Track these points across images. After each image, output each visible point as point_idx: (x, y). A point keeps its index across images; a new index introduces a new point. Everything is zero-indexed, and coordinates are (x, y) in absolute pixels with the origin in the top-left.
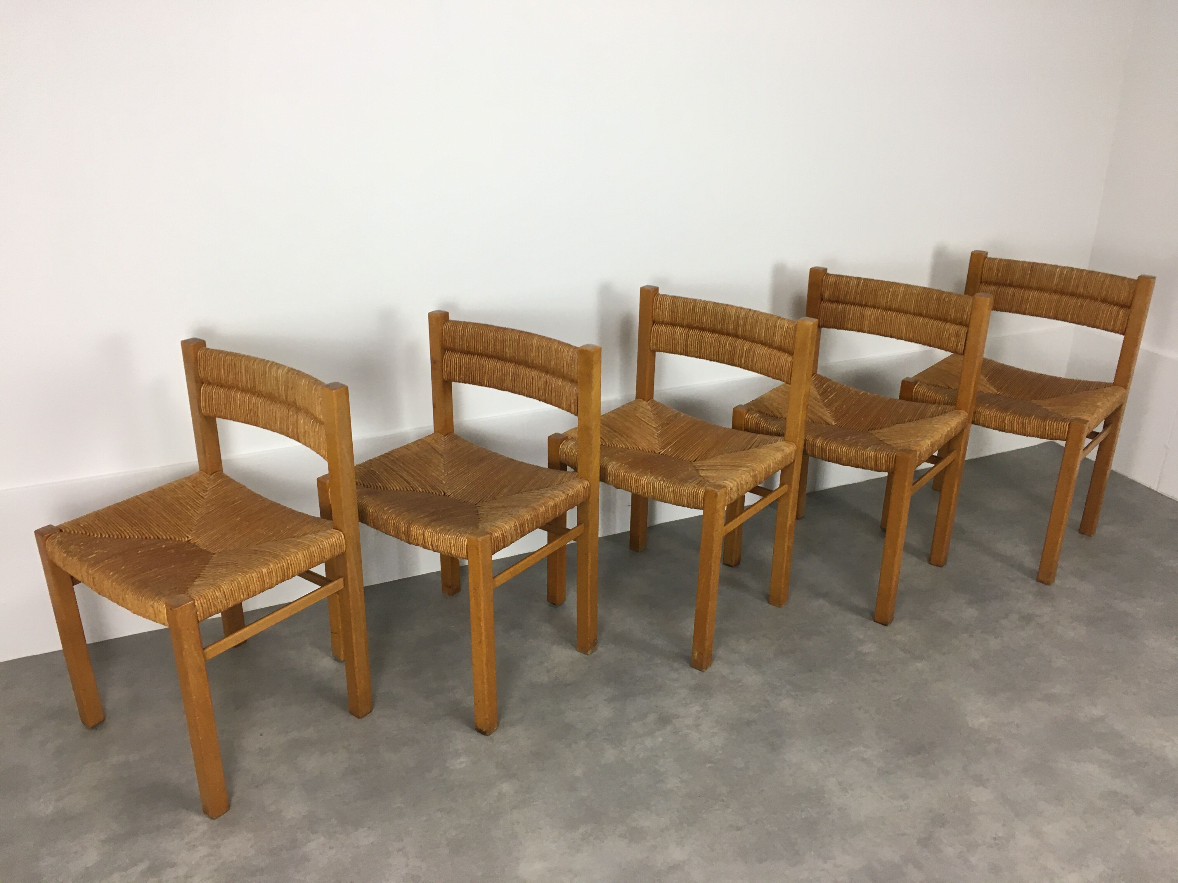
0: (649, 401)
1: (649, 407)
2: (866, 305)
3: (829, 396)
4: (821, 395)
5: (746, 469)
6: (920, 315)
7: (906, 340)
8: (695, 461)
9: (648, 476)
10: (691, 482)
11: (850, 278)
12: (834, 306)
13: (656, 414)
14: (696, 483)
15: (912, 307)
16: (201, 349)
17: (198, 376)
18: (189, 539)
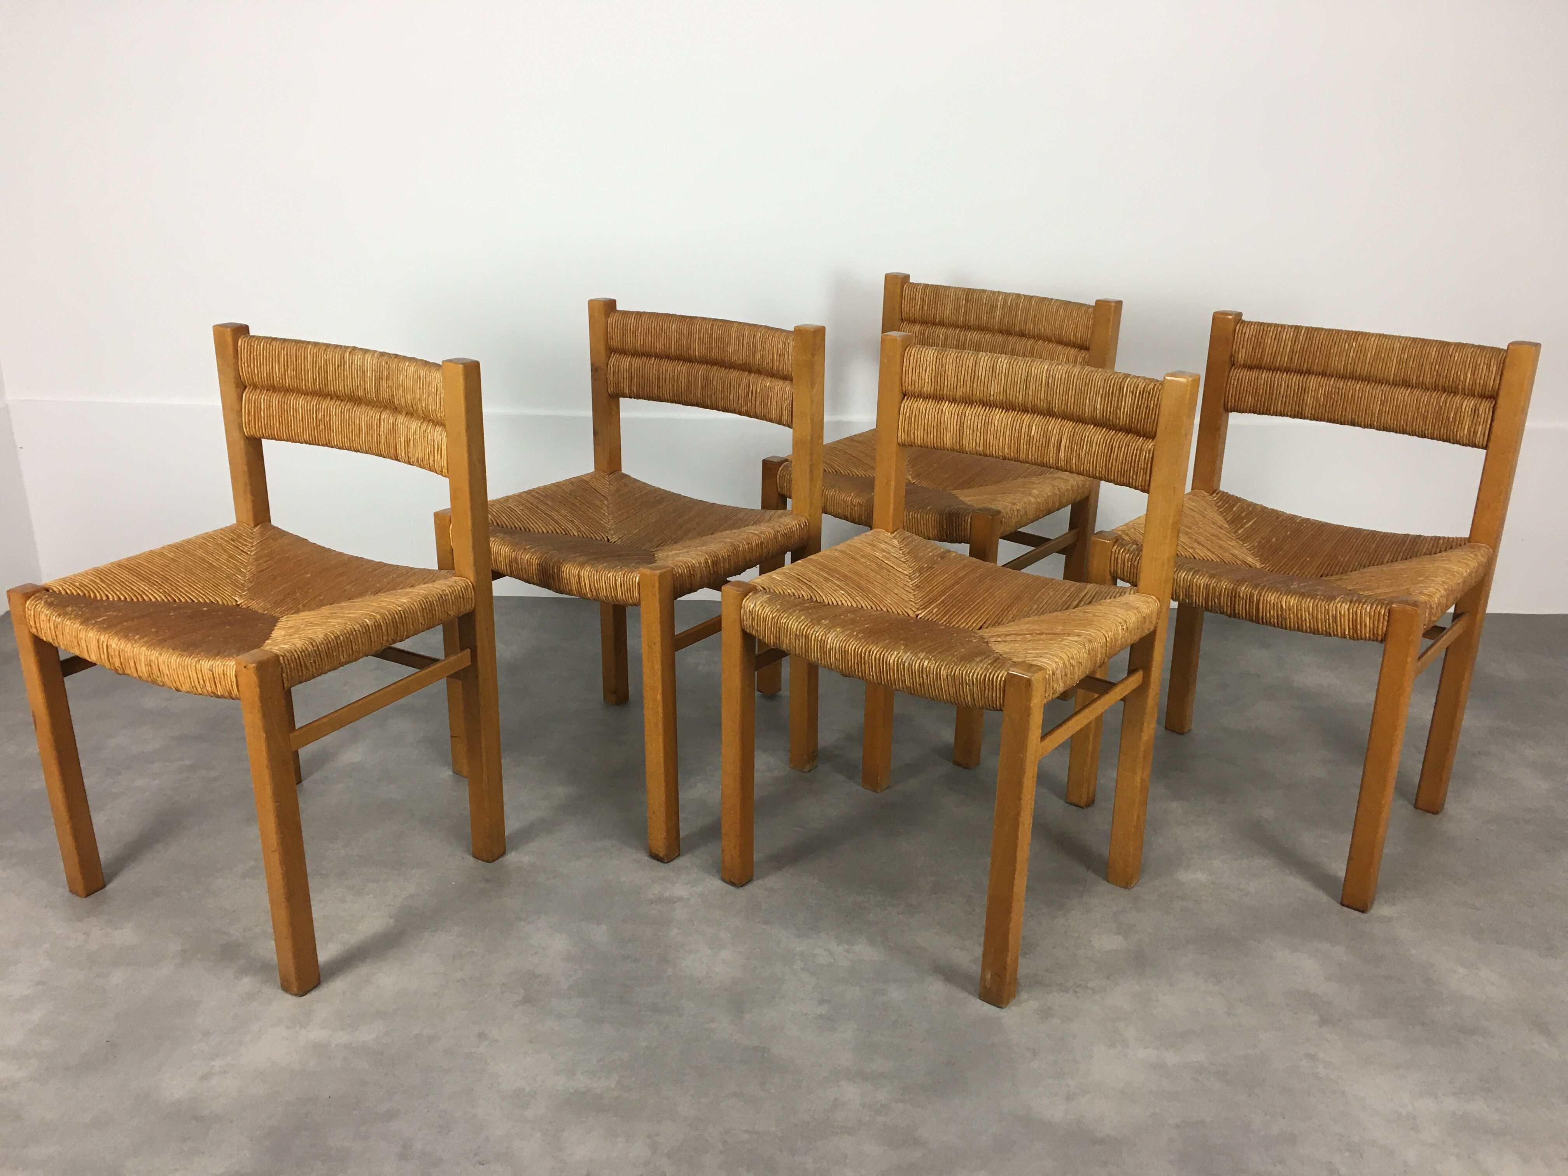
0: (896, 533)
1: (895, 542)
2: (1309, 372)
3: (1245, 523)
4: (1231, 522)
5: (1076, 638)
6: (1406, 384)
7: (1378, 429)
8: (980, 628)
9: (901, 652)
10: (981, 661)
11: (1283, 327)
12: (1254, 374)
13: (908, 553)
14: (990, 662)
15: (1392, 372)
16: (242, 337)
17: (238, 377)
18: (238, 603)
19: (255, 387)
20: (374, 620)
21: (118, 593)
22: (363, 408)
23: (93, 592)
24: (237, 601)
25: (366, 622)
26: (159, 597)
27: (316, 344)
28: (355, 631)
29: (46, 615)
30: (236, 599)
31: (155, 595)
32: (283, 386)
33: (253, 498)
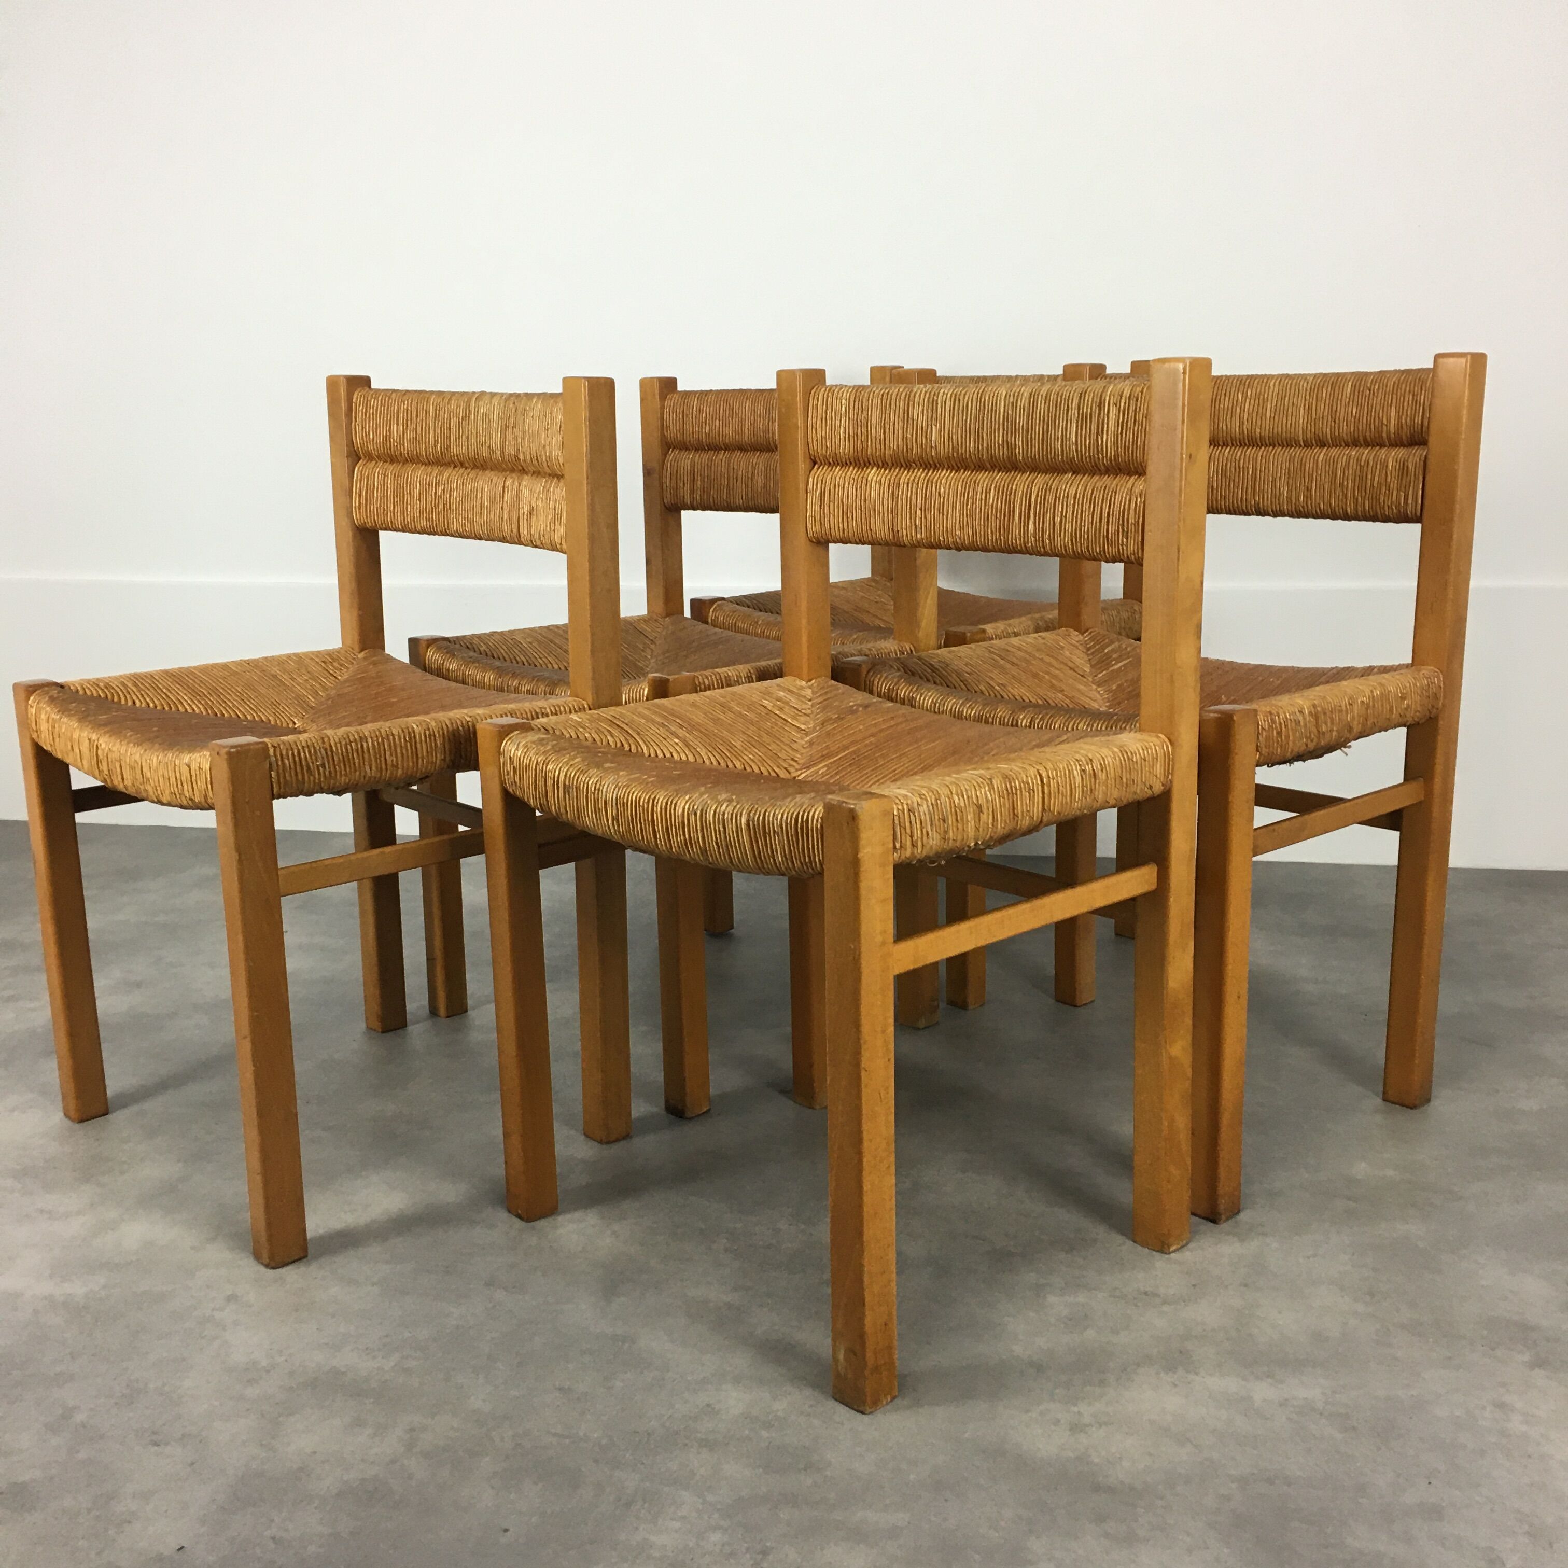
16: (359, 389)
17: (351, 443)
18: (296, 726)
19: (370, 457)
20: (425, 727)
21: (148, 700)
22: (489, 474)
23: (119, 696)
24: (295, 723)
25: (413, 728)
26: (198, 708)
27: (440, 393)
28: (393, 735)
29: (46, 712)
30: (295, 721)
31: (194, 706)
32: (401, 454)
33: (361, 613)
